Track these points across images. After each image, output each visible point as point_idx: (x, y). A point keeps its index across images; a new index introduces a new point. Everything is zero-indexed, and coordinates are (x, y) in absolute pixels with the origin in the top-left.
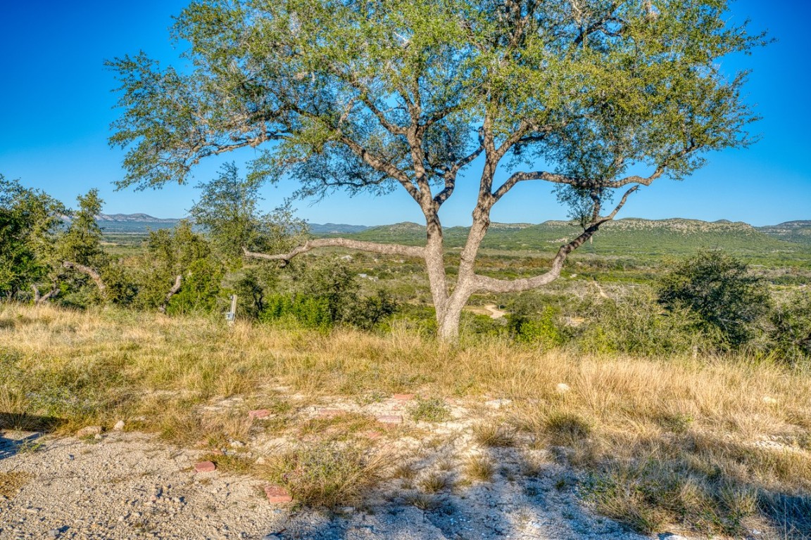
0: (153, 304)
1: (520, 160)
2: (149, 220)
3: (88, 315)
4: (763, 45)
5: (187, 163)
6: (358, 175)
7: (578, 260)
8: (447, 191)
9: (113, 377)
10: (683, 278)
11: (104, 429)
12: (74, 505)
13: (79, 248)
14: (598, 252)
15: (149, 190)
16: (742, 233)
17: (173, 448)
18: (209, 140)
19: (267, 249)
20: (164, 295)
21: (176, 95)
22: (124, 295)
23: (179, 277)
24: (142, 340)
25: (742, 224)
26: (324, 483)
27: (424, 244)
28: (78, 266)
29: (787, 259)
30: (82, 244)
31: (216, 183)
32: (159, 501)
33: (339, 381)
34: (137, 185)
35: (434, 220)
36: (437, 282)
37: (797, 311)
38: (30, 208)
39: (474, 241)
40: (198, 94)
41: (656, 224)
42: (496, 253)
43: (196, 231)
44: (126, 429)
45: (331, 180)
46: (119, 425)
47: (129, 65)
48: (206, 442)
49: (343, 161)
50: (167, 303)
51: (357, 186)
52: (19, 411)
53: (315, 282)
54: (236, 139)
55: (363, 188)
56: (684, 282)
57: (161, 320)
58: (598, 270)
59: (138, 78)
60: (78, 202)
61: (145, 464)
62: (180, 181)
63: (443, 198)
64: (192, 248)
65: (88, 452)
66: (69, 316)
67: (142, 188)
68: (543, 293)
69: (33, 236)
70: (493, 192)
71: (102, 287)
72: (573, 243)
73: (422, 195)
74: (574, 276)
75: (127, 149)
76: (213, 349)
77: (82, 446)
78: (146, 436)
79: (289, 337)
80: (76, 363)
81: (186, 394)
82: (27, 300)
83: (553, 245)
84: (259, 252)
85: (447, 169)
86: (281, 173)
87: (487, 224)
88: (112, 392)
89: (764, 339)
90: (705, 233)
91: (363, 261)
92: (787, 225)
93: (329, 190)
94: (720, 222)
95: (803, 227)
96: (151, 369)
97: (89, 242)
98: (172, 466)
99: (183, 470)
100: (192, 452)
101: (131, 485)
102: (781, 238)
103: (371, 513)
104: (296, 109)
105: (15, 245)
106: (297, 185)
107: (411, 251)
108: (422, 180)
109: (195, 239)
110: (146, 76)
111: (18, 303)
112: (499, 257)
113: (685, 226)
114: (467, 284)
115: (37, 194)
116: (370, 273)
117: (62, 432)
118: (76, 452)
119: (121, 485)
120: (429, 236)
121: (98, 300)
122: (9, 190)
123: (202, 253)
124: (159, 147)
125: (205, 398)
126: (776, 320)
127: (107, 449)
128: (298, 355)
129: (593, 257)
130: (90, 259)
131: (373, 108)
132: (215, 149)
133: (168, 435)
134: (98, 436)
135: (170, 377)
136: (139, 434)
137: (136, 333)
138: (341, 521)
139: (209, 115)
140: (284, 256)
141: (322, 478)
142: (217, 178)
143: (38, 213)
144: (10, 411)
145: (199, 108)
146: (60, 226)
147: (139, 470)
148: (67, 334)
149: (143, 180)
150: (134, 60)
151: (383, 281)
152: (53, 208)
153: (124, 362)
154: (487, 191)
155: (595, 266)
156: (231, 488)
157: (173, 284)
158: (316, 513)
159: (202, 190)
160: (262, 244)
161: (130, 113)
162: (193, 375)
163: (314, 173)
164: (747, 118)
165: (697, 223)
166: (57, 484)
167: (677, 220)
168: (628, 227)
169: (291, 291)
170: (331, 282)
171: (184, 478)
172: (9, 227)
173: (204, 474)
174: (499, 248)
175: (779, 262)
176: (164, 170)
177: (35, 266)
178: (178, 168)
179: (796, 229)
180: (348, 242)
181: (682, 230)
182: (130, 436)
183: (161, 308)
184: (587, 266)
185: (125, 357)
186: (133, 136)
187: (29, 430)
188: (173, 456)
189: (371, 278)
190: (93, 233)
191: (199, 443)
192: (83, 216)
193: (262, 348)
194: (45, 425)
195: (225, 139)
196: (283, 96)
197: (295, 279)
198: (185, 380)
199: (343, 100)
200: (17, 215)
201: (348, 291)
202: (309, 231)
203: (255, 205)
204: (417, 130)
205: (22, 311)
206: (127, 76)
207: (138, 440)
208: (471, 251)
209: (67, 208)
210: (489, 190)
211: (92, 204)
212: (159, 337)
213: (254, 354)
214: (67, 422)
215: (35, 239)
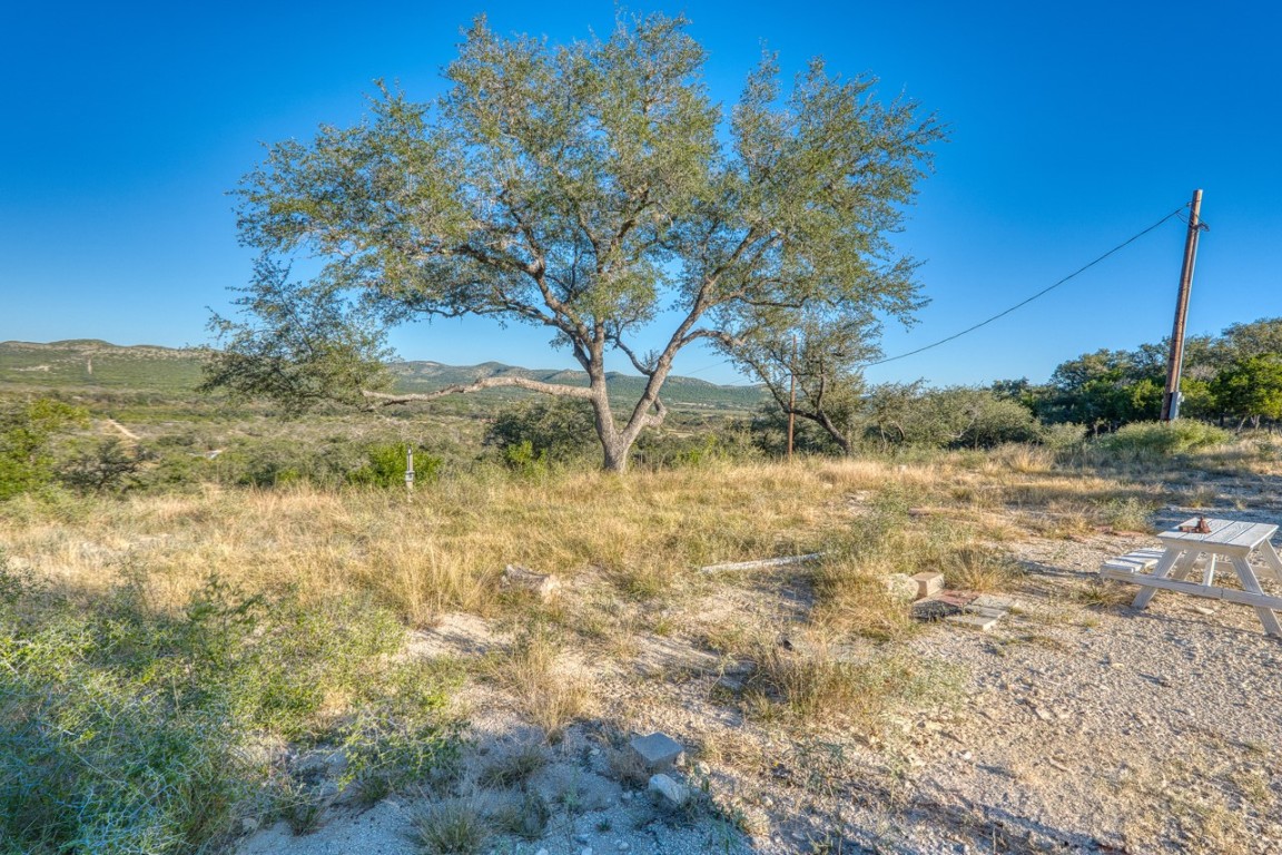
7: (74, 393)
14: (105, 384)
58: (111, 406)
129: (99, 389)
155: (105, 402)
184: (90, 401)
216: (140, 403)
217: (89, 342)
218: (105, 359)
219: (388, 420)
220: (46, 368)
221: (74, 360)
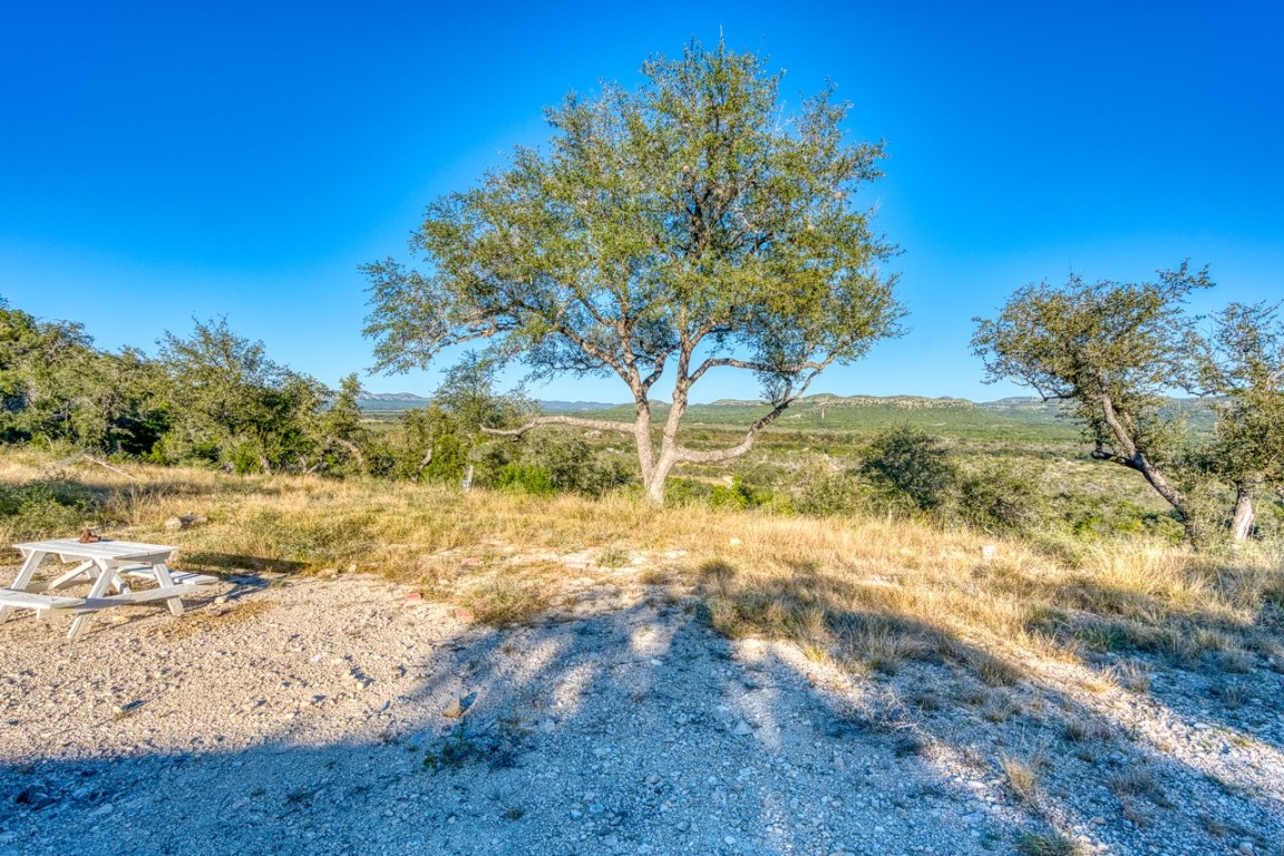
0: (406, 475)
1: (722, 347)
2: (413, 399)
3: (345, 485)
4: (898, 255)
5: (430, 352)
6: (581, 361)
7: (810, 434)
8: (656, 375)
9: (355, 533)
10: (877, 450)
11: (340, 572)
12: (307, 622)
13: (340, 425)
14: (830, 427)
15: (397, 375)
16: (963, 408)
17: (393, 585)
18: (449, 332)
19: (503, 426)
20: (416, 466)
21: (421, 293)
22: (381, 467)
23: (430, 451)
24: (389, 505)
25: (963, 400)
26: (500, 606)
27: (634, 421)
28: (340, 441)
29: (1007, 433)
30: (343, 421)
31: (458, 368)
32: (373, 619)
33: (546, 535)
34: (386, 371)
35: (643, 400)
36: (644, 455)
37: (986, 479)
38: (298, 389)
39: (675, 418)
40: (439, 293)
41: (884, 401)
42: (734, 428)
43: (446, 409)
44: (358, 571)
45: (558, 365)
46: (353, 567)
47: (380, 270)
48: (420, 580)
49: (567, 348)
50: (419, 474)
51: (580, 370)
52: (273, 557)
53: (554, 455)
54: (472, 331)
55: (589, 372)
56: (879, 453)
57: (411, 488)
58: (829, 444)
59: (386, 279)
60: (341, 384)
61: (368, 594)
62: (423, 367)
63: (652, 380)
64: (443, 425)
65: (324, 587)
66: (329, 485)
67: (391, 373)
68: (777, 465)
69: (300, 415)
70: (689, 376)
71: (360, 460)
72: (764, 420)
73: (632, 378)
74: (806, 449)
75: (378, 340)
76: (447, 512)
77: (321, 583)
78: (373, 576)
79: (513, 500)
80: (325, 523)
81: (414, 547)
82: (295, 473)
83: (788, 420)
84: (496, 428)
85: (658, 355)
86: (507, 360)
87: (685, 403)
88: (353, 544)
89: (954, 504)
90: (929, 409)
91: (611, 436)
93: (557, 373)
94: (942, 398)
95: (1021, 403)
96: (388, 527)
97: (350, 419)
98: (389, 596)
99: (397, 600)
100: (407, 587)
101: (353, 609)
102: (1001, 414)
103: (532, 627)
104: (522, 305)
105: (284, 422)
106: (528, 369)
107: (623, 426)
108: (631, 365)
109: (444, 417)
110: (394, 278)
111: (285, 474)
112: (737, 432)
113: (910, 403)
114: (670, 455)
115: (304, 378)
116: (617, 447)
117: (306, 573)
118: (315, 588)
119: (346, 609)
120: (638, 413)
121: (357, 471)
122: (280, 374)
123: (450, 429)
124: (406, 338)
125: (432, 550)
126: (967, 488)
127: (340, 586)
128: (517, 516)
129: (825, 431)
130: (351, 434)
131: (586, 304)
132: (453, 339)
133: (391, 575)
134: (334, 576)
135: (405, 533)
136: (367, 575)
137: (385, 499)
138: (507, 632)
139: (449, 310)
140: (515, 432)
141: (498, 602)
142: (458, 363)
143: (304, 395)
144: (265, 557)
145: (440, 305)
146: (325, 405)
147: (362, 599)
148: (325, 500)
149: (391, 367)
150: (383, 265)
151: (628, 454)
152: (318, 389)
153: (368, 521)
154: (683, 376)
155: (826, 440)
156: (430, 611)
157: (424, 457)
158: (489, 627)
159: (444, 374)
160: (497, 421)
161: (380, 309)
162: (423, 532)
163: (541, 358)
164: (898, 313)
165: (923, 400)
166: (296, 609)
167: (902, 397)
169: (533, 462)
170: (569, 454)
171: (396, 605)
172: (279, 407)
173: (411, 602)
174: (737, 424)
175: (999, 436)
176: (410, 357)
177: (302, 440)
178: (422, 356)
180: (569, 419)
181: (907, 406)
182: (360, 576)
183: (414, 479)
184: (818, 440)
185: (369, 518)
186: (383, 329)
187: (280, 572)
188: (391, 590)
189: (617, 452)
190: (354, 412)
191: (414, 581)
192: (345, 397)
193: (489, 510)
194: (294, 568)
195: (463, 331)
196: (511, 294)
197: (537, 452)
198: (416, 536)
199: (562, 295)
200: (286, 396)
201: (586, 463)
202: (538, 408)
203: (491, 388)
204: (626, 323)
205: (288, 481)
206: (376, 278)
207: (365, 579)
208: (671, 427)
209: (330, 389)
210: (685, 374)
211: (352, 386)
212: (404, 502)
213: (483, 515)
214: (310, 565)
215: (301, 418)
216: (848, 442)
217: (823, 395)
218: (833, 408)
219: (1069, 463)
220: (799, 416)
221: (814, 409)
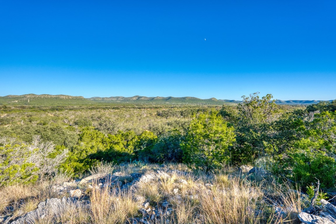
16: (81, 99)
25: (81, 97)
41: (54, 96)
92: (92, 98)
102: (91, 101)
113: (64, 97)
165: (68, 96)
167: (61, 95)
168: (44, 97)
179: (95, 99)
181: (63, 98)
217: (29, 94)
218: (33, 98)
220: (17, 101)
